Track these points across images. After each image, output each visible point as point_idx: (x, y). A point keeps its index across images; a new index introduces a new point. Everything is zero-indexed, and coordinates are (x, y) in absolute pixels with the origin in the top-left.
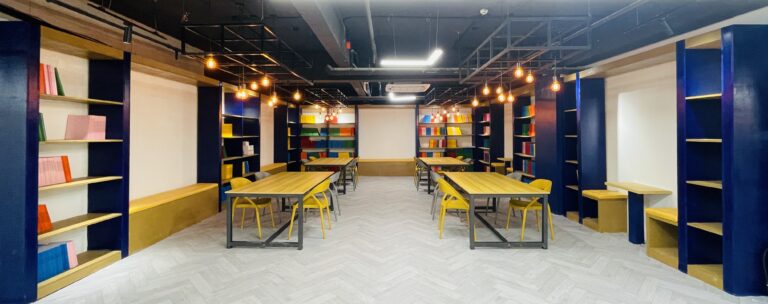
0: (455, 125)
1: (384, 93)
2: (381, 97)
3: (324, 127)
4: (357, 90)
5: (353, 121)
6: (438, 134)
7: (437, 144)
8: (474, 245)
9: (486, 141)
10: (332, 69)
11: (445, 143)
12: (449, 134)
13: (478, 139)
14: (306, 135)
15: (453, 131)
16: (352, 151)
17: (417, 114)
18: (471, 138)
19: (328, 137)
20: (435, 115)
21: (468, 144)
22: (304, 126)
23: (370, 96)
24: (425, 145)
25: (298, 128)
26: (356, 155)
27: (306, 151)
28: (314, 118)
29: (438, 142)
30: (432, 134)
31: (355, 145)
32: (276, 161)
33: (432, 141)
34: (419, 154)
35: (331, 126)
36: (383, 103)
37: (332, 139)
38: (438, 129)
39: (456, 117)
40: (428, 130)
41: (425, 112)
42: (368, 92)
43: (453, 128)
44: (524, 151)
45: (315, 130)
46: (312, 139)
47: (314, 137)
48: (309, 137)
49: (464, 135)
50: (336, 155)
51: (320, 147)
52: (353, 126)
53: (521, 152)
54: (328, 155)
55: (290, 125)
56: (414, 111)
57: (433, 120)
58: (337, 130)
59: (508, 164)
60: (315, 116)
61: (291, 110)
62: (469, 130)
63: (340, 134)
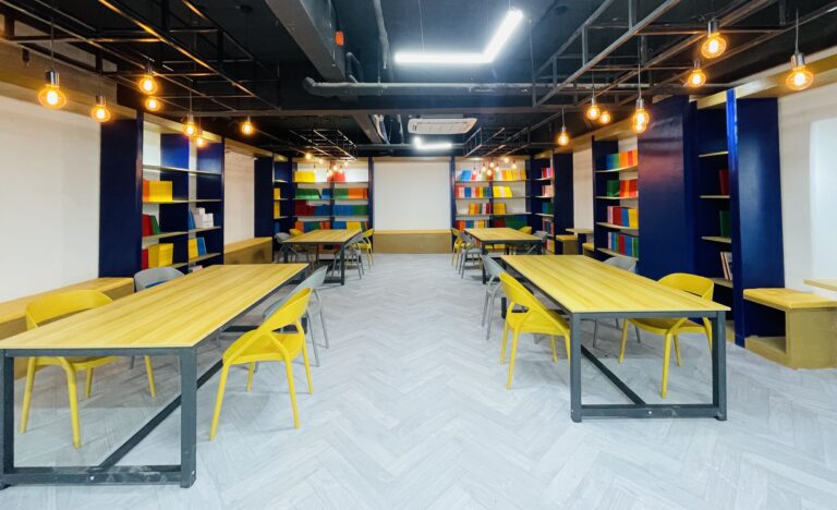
0: (504, 183)
1: (408, 137)
2: (403, 145)
3: (328, 187)
4: (368, 132)
5: (366, 179)
6: (481, 196)
7: (479, 210)
8: (580, 412)
9: (545, 205)
10: (314, 84)
11: (490, 208)
12: (495, 195)
13: (535, 202)
14: (302, 197)
15: (501, 192)
16: (365, 219)
17: (453, 169)
18: (524, 201)
19: (332, 202)
20: (477, 169)
21: (520, 208)
22: (299, 186)
23: (388, 144)
24: (463, 211)
25: (290, 189)
26: (370, 225)
27: (302, 219)
28: (313, 175)
29: (481, 205)
30: (473, 196)
31: (369, 211)
32: (258, 234)
33: (473, 205)
34: (455, 224)
35: (337, 186)
36: (406, 154)
37: (337, 203)
38: (481, 189)
39: (504, 173)
40: (468, 191)
41: (464, 165)
42: (384, 136)
43: (501, 188)
44: (611, 219)
45: (315, 192)
46: (310, 204)
47: (313, 200)
48: (305, 201)
49: (515, 197)
50: (343, 226)
51: (322, 215)
52: (366, 186)
53: (606, 221)
54: (332, 226)
55: (277, 185)
56: (448, 165)
57: (474, 177)
58: (345, 192)
59: (583, 238)
60: (314, 172)
61: (279, 164)
62: (522, 190)
63: (349, 197)
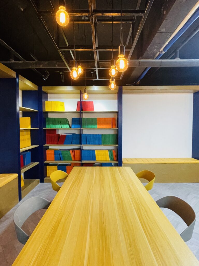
3: (76, 116)
5: (115, 109)
14: (53, 127)
19: (81, 130)
22: (50, 116)
27: (53, 147)
31: (117, 140)
35: (85, 116)
37: (85, 132)
45: (64, 121)
46: (60, 133)
47: (63, 129)
48: (55, 130)
50: (92, 154)
51: (71, 143)
52: (114, 115)
58: (93, 122)
63: (97, 127)
